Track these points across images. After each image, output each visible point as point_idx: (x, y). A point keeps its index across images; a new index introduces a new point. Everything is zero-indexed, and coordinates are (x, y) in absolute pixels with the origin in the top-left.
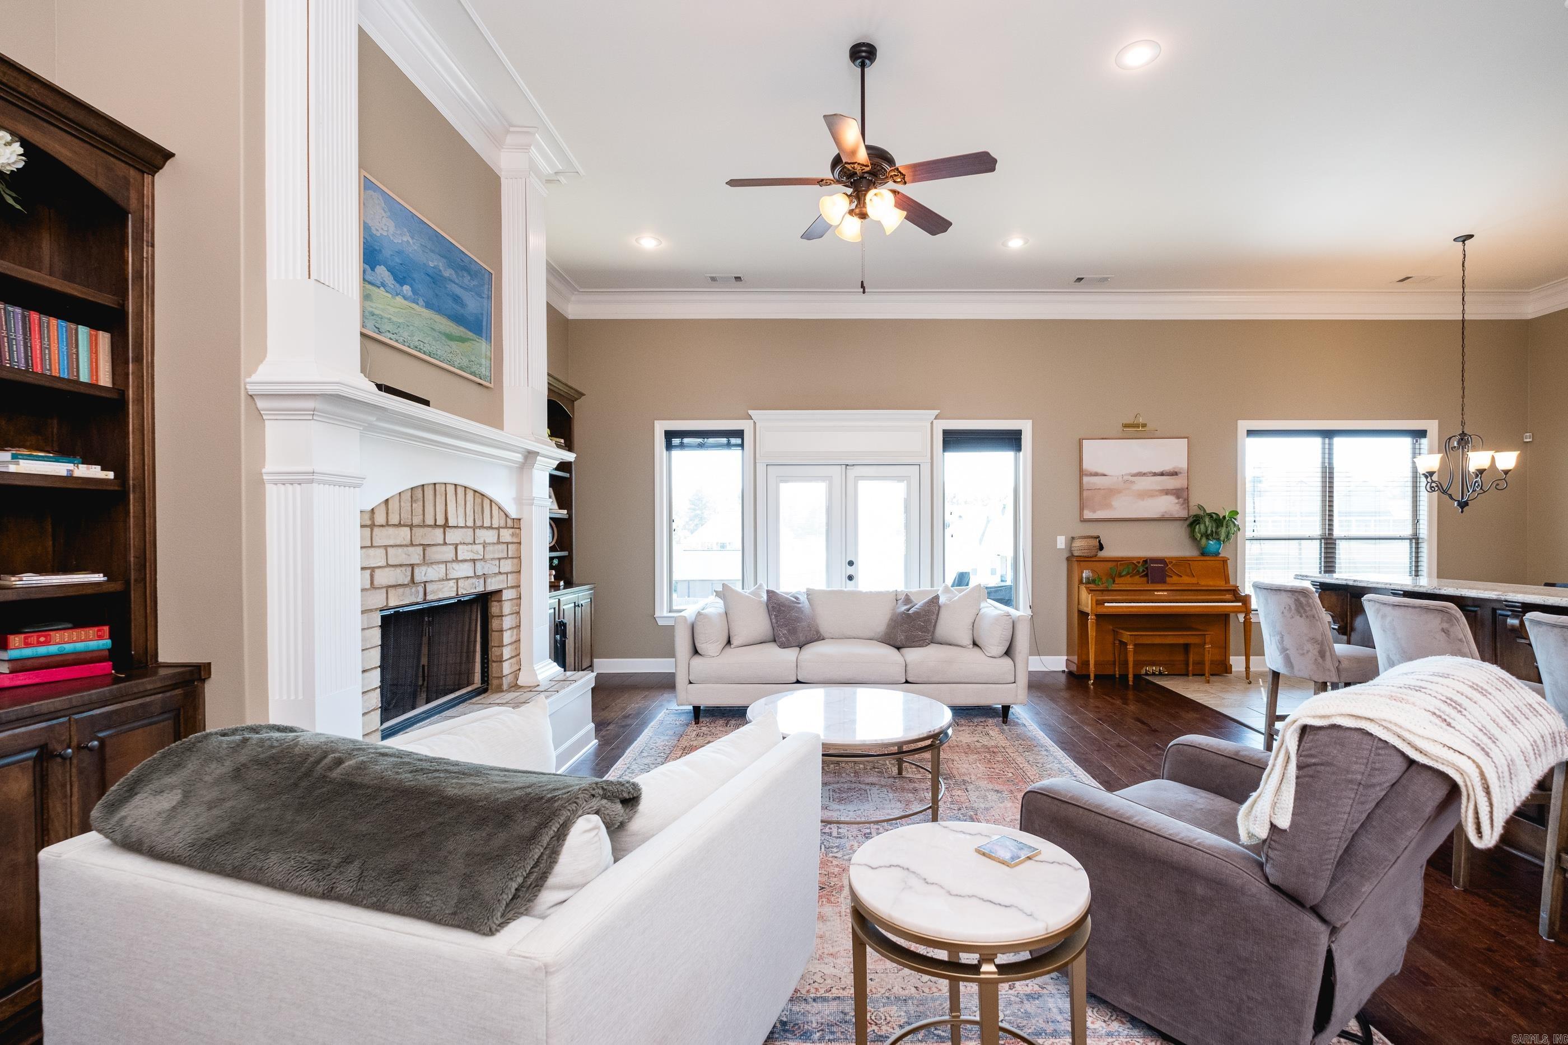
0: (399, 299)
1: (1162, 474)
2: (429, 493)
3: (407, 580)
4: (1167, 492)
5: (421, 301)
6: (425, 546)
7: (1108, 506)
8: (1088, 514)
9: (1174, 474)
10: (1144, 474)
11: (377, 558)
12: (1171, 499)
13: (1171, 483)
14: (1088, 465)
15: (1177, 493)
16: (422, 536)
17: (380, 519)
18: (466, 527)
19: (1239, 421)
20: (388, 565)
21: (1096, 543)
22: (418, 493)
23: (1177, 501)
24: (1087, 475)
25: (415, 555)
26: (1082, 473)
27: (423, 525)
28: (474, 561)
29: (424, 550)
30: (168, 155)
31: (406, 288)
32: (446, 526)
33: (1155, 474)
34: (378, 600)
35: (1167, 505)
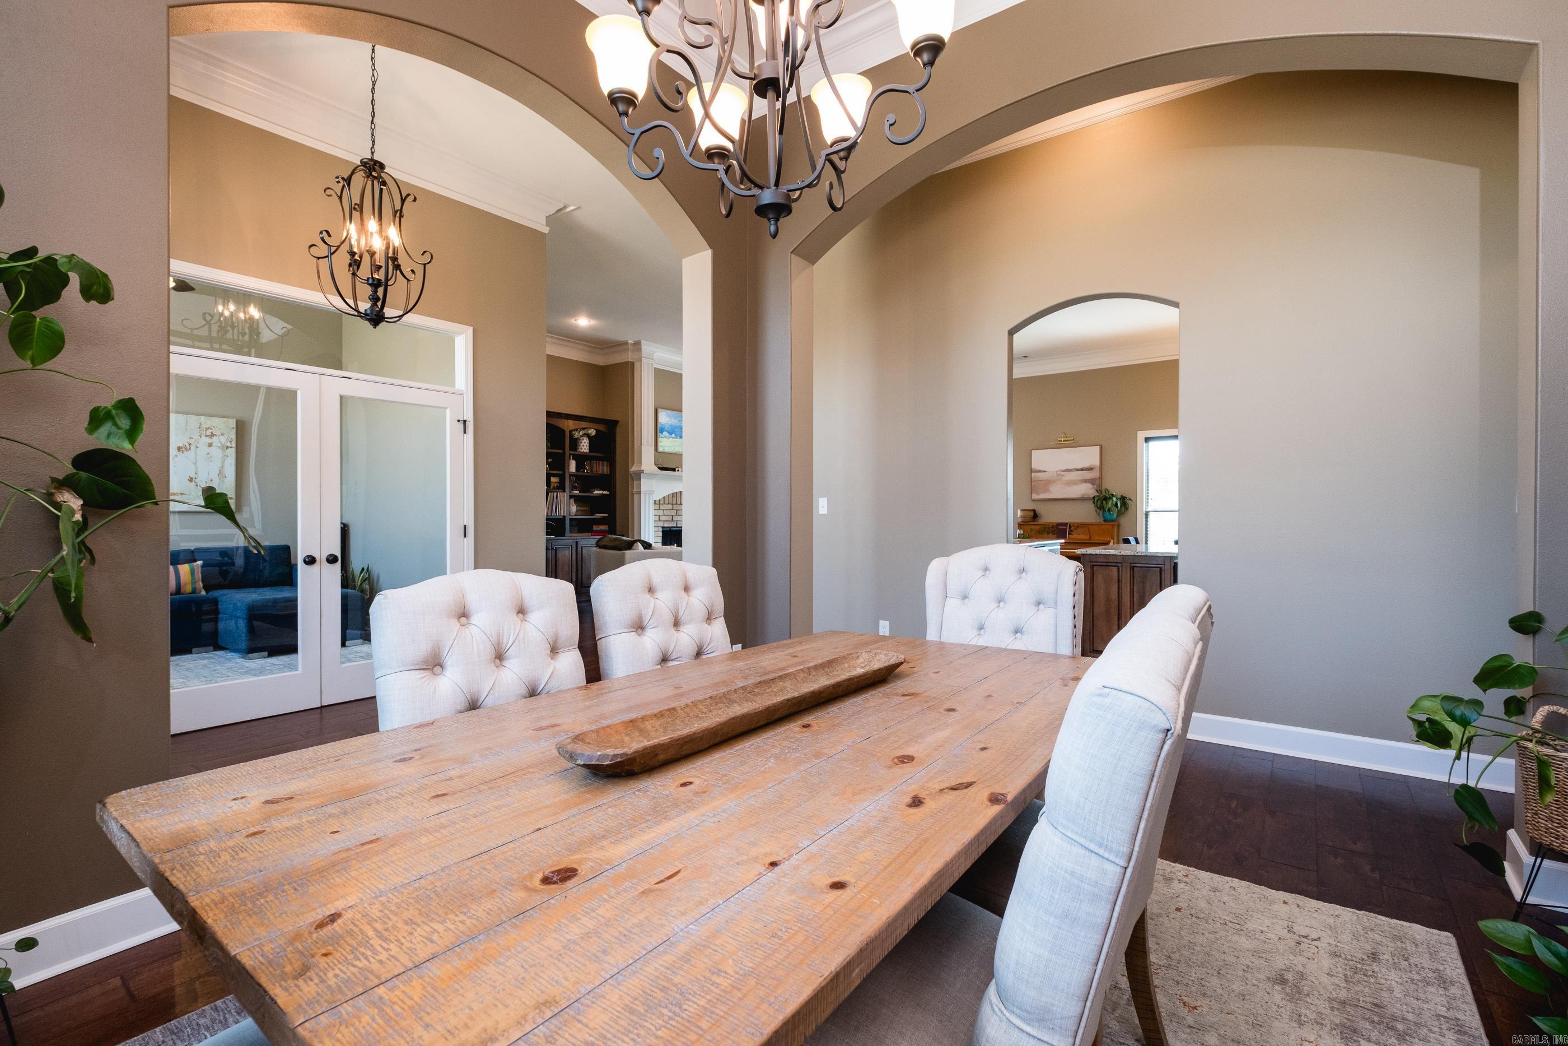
0: (671, 439)
1: (1082, 470)
2: (679, 495)
3: (671, 519)
4: (1086, 481)
6: (677, 510)
7: (1047, 491)
8: (1035, 496)
9: (1090, 469)
10: (1070, 470)
11: (661, 513)
12: (1089, 486)
13: (1088, 475)
14: (1035, 465)
15: (1092, 481)
16: (676, 507)
17: (662, 502)
19: (1138, 432)
20: (664, 515)
21: (1032, 514)
23: (1092, 486)
24: (1034, 472)
26: (1032, 471)
27: (677, 504)
30: (618, 422)
31: (673, 435)
33: (1077, 470)
34: (661, 524)
35: (1087, 490)
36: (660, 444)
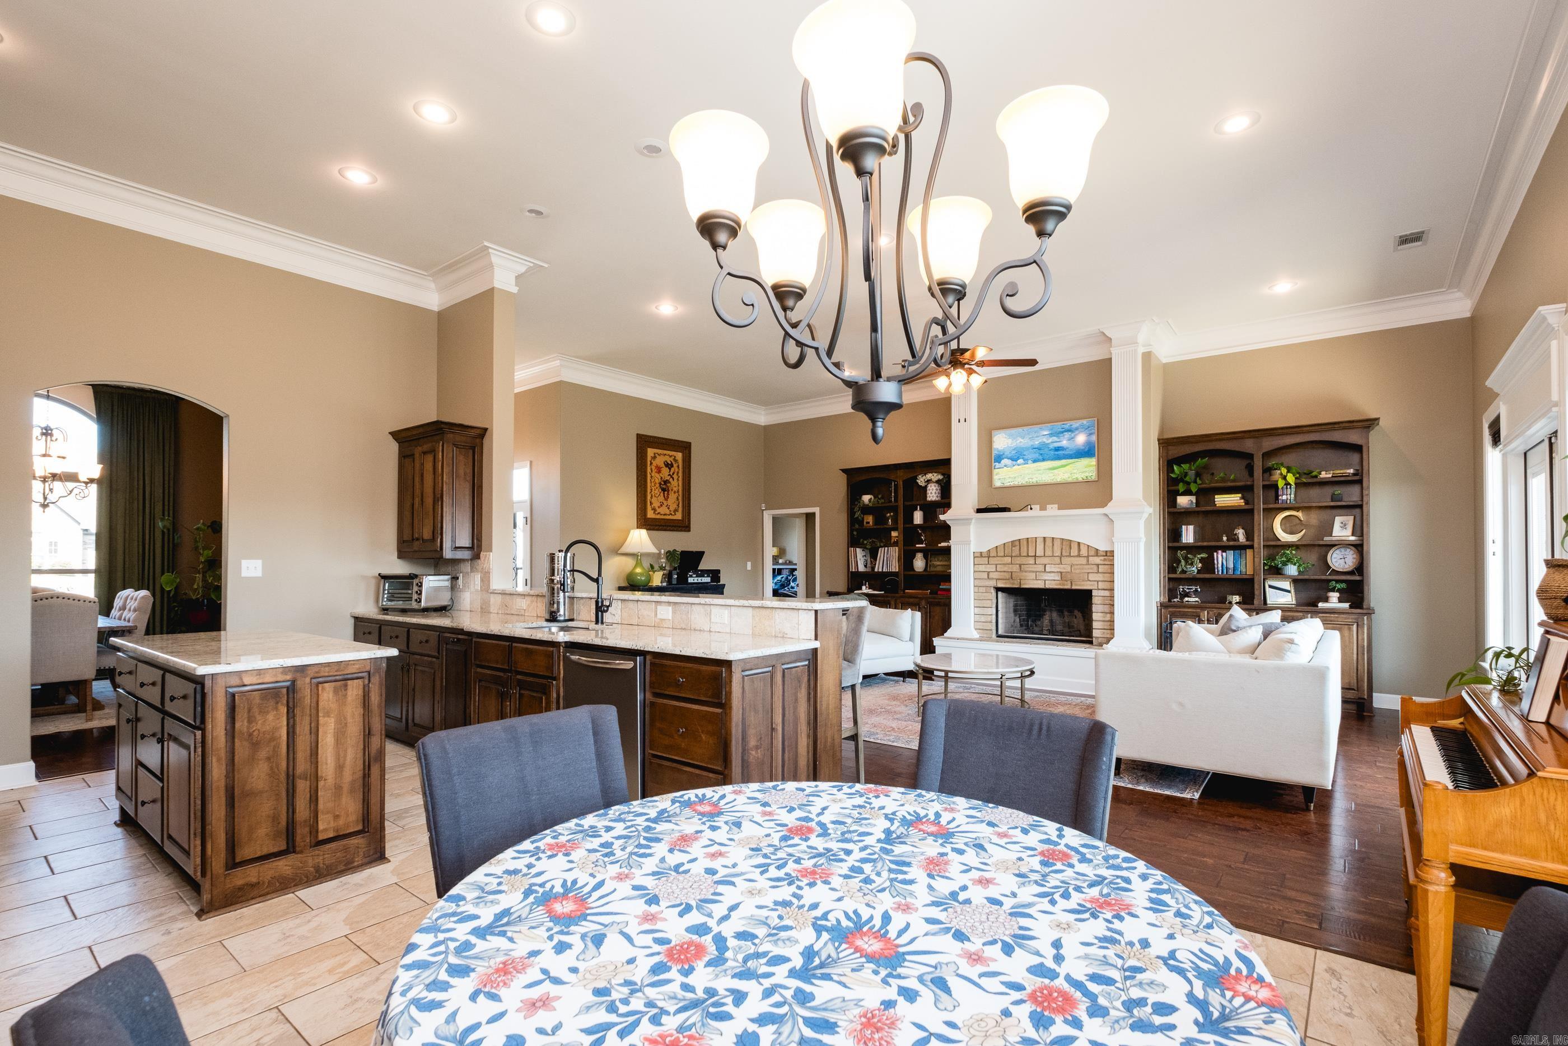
0: (1016, 467)
2: (1024, 544)
5: (1030, 462)
11: (992, 568)
16: (1018, 560)
18: (1053, 556)
20: (996, 571)
22: (1016, 543)
25: (1016, 568)
27: (1020, 556)
28: (1061, 573)
29: (1020, 566)
31: (1020, 461)
32: (1035, 556)
34: (991, 583)
36: (995, 477)
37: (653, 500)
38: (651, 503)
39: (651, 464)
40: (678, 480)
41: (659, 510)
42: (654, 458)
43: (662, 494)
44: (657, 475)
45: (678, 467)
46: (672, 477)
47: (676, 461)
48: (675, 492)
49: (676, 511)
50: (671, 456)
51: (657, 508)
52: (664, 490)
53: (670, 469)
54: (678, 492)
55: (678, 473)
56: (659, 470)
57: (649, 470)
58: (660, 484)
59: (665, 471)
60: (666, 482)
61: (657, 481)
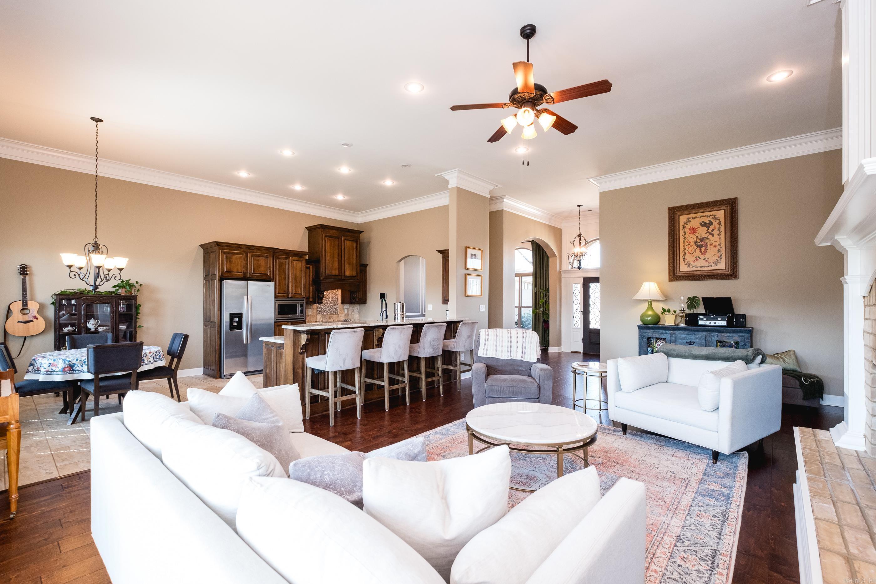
37: (686, 257)
38: (684, 259)
39: (684, 227)
40: (719, 235)
41: (693, 264)
42: (688, 221)
43: (698, 250)
44: (692, 235)
45: (720, 223)
46: (710, 234)
47: (715, 218)
48: (715, 246)
49: (716, 263)
50: (708, 216)
51: (692, 262)
52: (700, 247)
53: (708, 228)
54: (720, 245)
55: (719, 230)
56: (694, 231)
57: (681, 232)
58: (696, 242)
59: (702, 232)
60: (702, 240)
61: (692, 240)
